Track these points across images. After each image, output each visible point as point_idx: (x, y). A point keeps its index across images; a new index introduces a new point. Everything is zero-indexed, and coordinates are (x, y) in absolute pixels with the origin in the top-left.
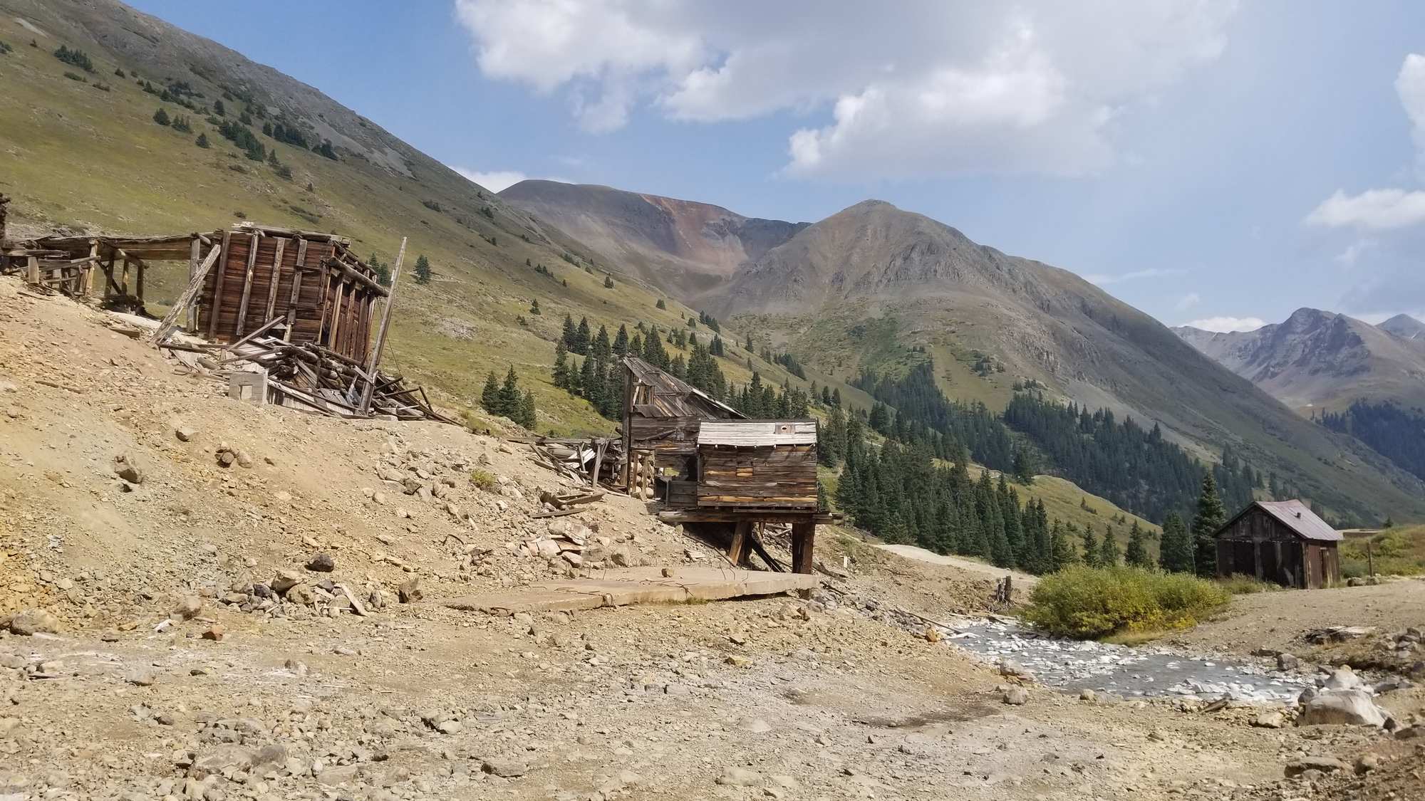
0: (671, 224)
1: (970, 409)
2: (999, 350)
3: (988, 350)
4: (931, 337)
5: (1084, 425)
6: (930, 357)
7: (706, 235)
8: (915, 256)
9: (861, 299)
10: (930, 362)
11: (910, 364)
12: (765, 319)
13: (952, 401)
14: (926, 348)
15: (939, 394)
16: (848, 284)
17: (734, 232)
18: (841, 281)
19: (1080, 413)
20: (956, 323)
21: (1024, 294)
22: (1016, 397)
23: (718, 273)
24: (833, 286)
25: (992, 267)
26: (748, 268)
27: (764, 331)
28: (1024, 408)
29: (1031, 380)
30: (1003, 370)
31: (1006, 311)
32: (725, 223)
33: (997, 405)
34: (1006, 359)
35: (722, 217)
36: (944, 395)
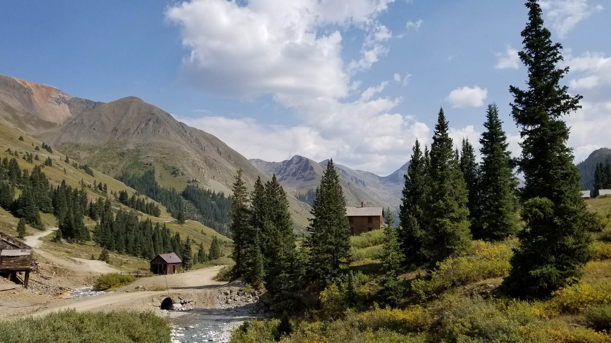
0: (31, 95)
1: (169, 190)
2: (183, 167)
3: (178, 166)
4: (155, 159)
5: (213, 198)
6: (154, 167)
7: (50, 102)
8: (151, 123)
9: (125, 140)
10: (154, 170)
11: (145, 170)
12: (78, 146)
13: (162, 187)
14: (152, 164)
15: (156, 184)
16: (119, 133)
17: (65, 102)
18: (116, 131)
19: (212, 193)
20: (166, 153)
21: (195, 143)
22: (188, 186)
23: (55, 121)
24: (112, 133)
25: (183, 131)
26: (71, 121)
27: (77, 151)
28: (190, 191)
29: (194, 179)
30: (184, 175)
31: (187, 151)
32: (60, 98)
33: (180, 189)
34: (186, 170)
35: (59, 94)
36: (158, 184)
